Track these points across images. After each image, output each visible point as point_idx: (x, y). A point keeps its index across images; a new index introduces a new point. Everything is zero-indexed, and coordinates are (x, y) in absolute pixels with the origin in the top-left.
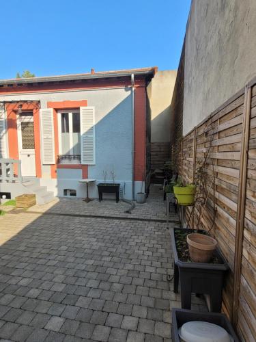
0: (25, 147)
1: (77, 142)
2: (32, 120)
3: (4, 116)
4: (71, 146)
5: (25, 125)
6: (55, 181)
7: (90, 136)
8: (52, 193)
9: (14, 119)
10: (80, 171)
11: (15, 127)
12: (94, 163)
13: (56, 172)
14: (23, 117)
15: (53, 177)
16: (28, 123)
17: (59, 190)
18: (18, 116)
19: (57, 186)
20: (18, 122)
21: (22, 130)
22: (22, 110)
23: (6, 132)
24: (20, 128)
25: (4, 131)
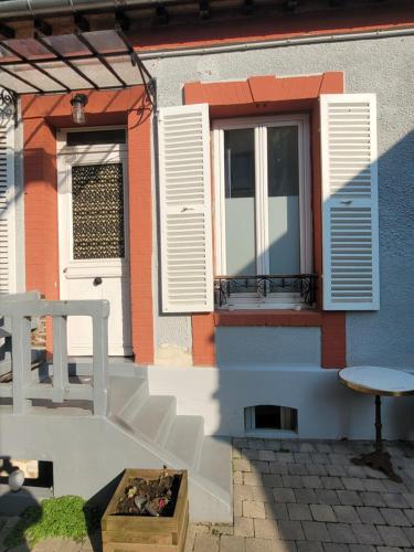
0: (83, 250)
1: (283, 228)
2: (114, 157)
3: (14, 141)
4: (264, 243)
5: (85, 176)
6: (209, 376)
7: (357, 203)
8: (197, 422)
9: (48, 151)
10: (312, 338)
11: (52, 180)
12: (375, 305)
13: (212, 339)
14: (81, 148)
15: (198, 360)
16: (98, 167)
17: (223, 411)
18: (61, 145)
19: (216, 396)
20: (63, 166)
21: (76, 193)
22: (87, 115)
23: (17, 197)
24: (66, 184)
25: (11, 192)
